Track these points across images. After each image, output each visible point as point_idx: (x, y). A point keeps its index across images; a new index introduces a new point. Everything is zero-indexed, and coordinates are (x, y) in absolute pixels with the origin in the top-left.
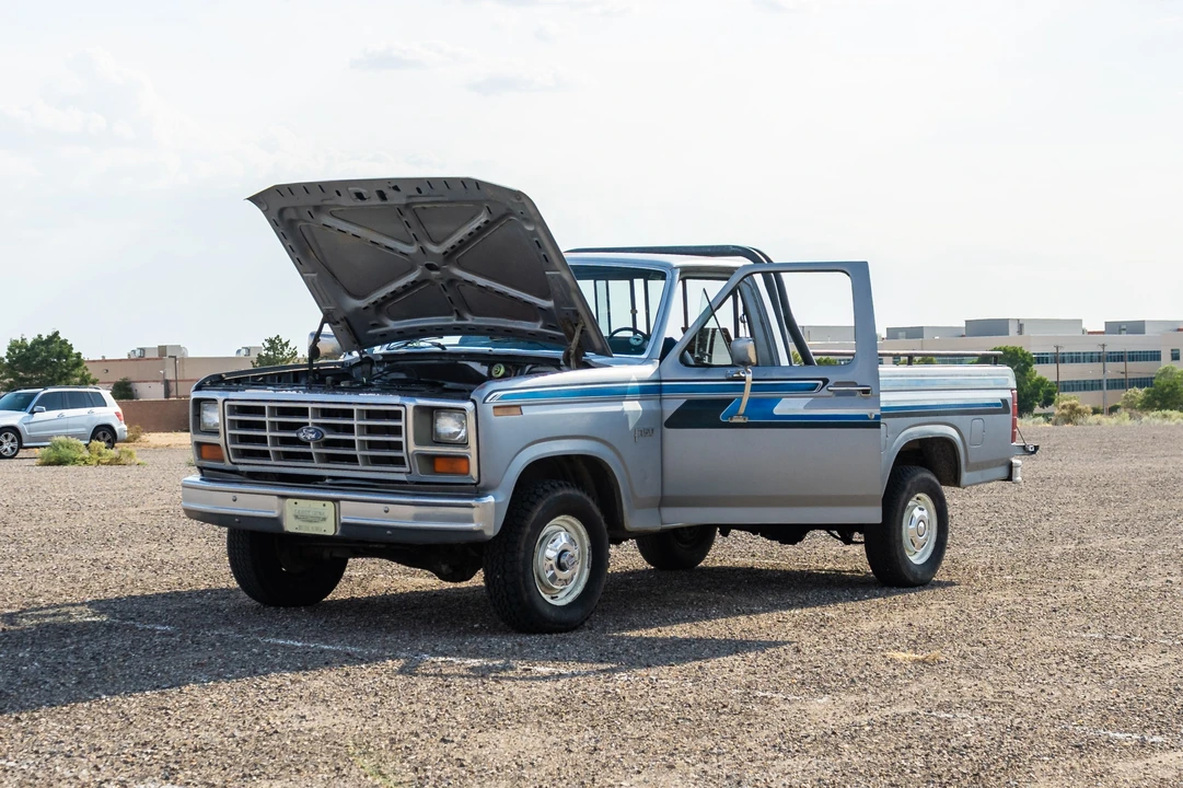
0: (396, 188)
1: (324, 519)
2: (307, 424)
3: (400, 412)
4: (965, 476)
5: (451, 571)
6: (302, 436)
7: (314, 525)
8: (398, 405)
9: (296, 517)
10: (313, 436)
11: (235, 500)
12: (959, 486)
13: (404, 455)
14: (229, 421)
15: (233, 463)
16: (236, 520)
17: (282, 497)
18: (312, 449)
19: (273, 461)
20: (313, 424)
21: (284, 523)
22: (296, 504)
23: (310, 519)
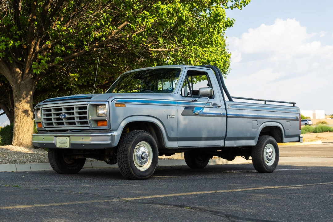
1: (66, 143)
2: (62, 113)
3: (86, 107)
4: (285, 139)
5: (110, 161)
6: (60, 117)
7: (64, 145)
8: (86, 104)
9: (59, 143)
10: (63, 117)
11: (44, 139)
12: (283, 142)
13: (88, 120)
14: (43, 114)
15: (44, 128)
16: (44, 145)
17: (56, 136)
18: (64, 121)
19: (55, 126)
20: (64, 113)
21: (56, 145)
22: (59, 138)
23: (63, 143)
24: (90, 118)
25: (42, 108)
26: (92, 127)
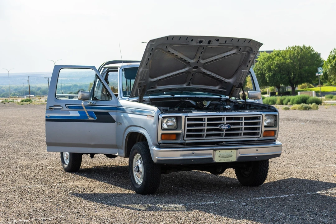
0: (218, 40)
1: (231, 156)
7: (228, 158)
9: (220, 157)
11: (193, 154)
13: (260, 131)
14: (187, 124)
15: (184, 140)
16: (192, 161)
17: (215, 150)
18: (225, 132)
19: (205, 138)
20: (226, 123)
21: (214, 160)
22: (220, 152)
23: (225, 157)
24: (264, 129)
25: (186, 116)
26: (262, 138)
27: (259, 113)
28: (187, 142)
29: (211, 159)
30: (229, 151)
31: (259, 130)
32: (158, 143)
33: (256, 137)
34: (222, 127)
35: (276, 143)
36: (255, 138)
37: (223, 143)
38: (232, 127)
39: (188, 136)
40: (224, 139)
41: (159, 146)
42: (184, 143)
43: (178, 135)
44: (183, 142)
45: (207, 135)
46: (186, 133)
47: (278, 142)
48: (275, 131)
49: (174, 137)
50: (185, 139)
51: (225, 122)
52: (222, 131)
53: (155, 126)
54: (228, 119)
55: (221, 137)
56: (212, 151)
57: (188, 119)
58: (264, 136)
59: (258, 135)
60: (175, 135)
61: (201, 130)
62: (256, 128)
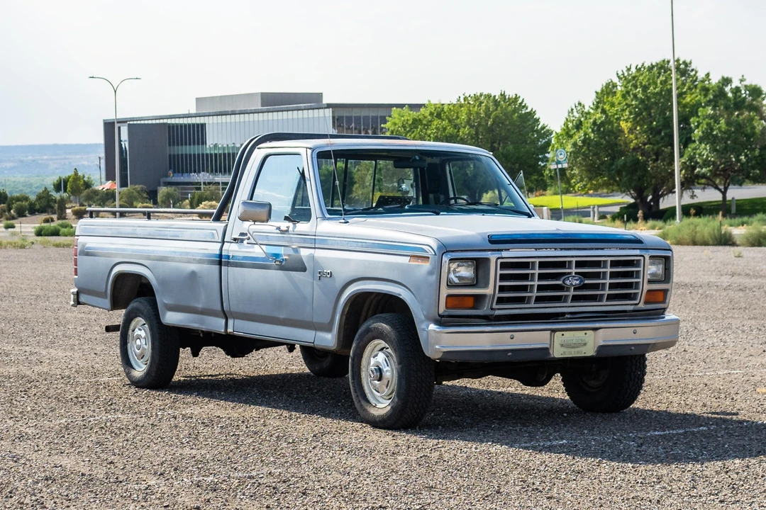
3: (639, 260)
7: (576, 349)
9: (562, 345)
11: (512, 338)
13: (640, 291)
14: (501, 275)
15: (492, 309)
16: (509, 354)
17: (554, 331)
18: (572, 293)
19: (532, 305)
20: (576, 273)
21: (551, 352)
22: (563, 335)
23: (573, 345)
24: (647, 287)
25: (498, 258)
26: (642, 306)
27: (638, 252)
28: (497, 312)
29: (546, 350)
30: (581, 334)
31: (637, 288)
32: (439, 315)
33: (631, 305)
34: (568, 282)
35: (667, 318)
36: (627, 306)
37: (567, 316)
38: (586, 282)
39: (500, 300)
40: (569, 307)
41: (442, 321)
42: (492, 315)
43: (479, 299)
44: (490, 312)
45: (538, 299)
46: (498, 295)
47: (669, 316)
48: (665, 292)
49: (470, 302)
50: (495, 306)
51: (574, 270)
52: (566, 291)
53: (434, 278)
54: (579, 264)
55: (563, 302)
56: (549, 332)
57: (501, 263)
58: (646, 303)
59: (635, 299)
60: (471, 299)
61: (524, 288)
62: (629, 286)
